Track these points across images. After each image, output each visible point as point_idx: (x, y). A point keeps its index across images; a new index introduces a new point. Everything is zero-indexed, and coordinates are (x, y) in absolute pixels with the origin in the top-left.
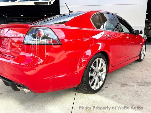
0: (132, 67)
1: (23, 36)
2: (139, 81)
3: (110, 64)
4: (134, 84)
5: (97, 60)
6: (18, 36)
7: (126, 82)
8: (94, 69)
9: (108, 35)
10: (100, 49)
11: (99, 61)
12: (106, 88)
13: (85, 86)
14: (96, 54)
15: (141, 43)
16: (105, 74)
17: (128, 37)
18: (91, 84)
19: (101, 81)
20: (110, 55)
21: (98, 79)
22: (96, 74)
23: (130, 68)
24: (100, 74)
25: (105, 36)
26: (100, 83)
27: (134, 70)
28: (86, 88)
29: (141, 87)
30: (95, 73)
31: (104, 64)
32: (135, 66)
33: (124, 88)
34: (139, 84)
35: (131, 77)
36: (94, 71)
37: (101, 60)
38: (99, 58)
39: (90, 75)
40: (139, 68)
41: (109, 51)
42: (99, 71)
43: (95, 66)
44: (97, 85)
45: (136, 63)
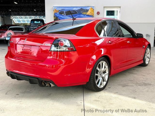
0: (135, 72)
1: (50, 45)
2: (139, 83)
3: (112, 66)
4: (134, 85)
5: (101, 63)
6: (46, 45)
7: (127, 84)
8: (98, 70)
9: (110, 42)
10: (102, 53)
11: (102, 64)
12: (109, 88)
13: (93, 84)
14: (100, 58)
15: (144, 46)
16: (108, 75)
17: (129, 42)
18: (96, 82)
19: (104, 81)
20: (112, 59)
21: (102, 79)
22: (101, 75)
23: (133, 73)
24: (103, 75)
25: (107, 42)
26: (104, 83)
27: (136, 74)
28: (93, 85)
29: (139, 87)
30: (99, 74)
31: (107, 67)
32: (138, 71)
33: (125, 87)
34: (138, 85)
35: (133, 80)
36: (99, 72)
37: (104, 63)
38: (103, 61)
39: (96, 74)
40: (142, 73)
41: (111, 55)
42: (103, 73)
43: (99, 67)
44: (102, 85)
45: (140, 68)
